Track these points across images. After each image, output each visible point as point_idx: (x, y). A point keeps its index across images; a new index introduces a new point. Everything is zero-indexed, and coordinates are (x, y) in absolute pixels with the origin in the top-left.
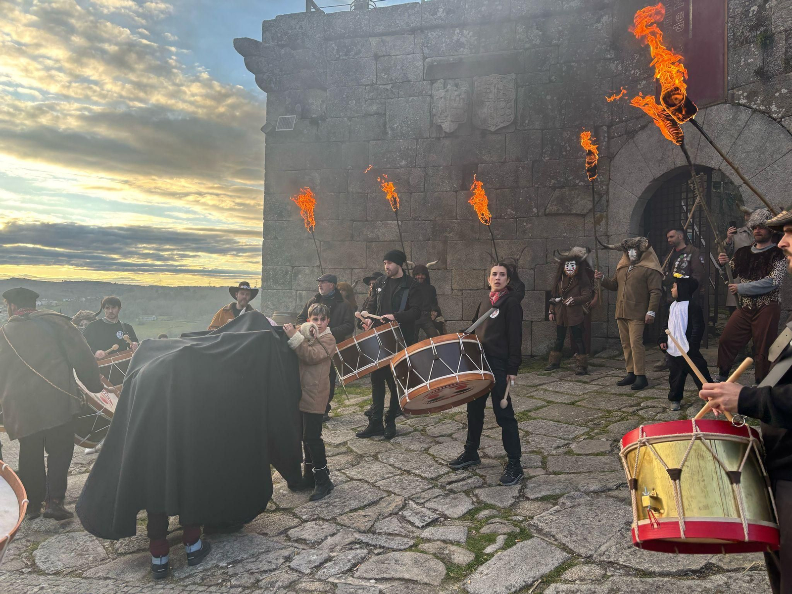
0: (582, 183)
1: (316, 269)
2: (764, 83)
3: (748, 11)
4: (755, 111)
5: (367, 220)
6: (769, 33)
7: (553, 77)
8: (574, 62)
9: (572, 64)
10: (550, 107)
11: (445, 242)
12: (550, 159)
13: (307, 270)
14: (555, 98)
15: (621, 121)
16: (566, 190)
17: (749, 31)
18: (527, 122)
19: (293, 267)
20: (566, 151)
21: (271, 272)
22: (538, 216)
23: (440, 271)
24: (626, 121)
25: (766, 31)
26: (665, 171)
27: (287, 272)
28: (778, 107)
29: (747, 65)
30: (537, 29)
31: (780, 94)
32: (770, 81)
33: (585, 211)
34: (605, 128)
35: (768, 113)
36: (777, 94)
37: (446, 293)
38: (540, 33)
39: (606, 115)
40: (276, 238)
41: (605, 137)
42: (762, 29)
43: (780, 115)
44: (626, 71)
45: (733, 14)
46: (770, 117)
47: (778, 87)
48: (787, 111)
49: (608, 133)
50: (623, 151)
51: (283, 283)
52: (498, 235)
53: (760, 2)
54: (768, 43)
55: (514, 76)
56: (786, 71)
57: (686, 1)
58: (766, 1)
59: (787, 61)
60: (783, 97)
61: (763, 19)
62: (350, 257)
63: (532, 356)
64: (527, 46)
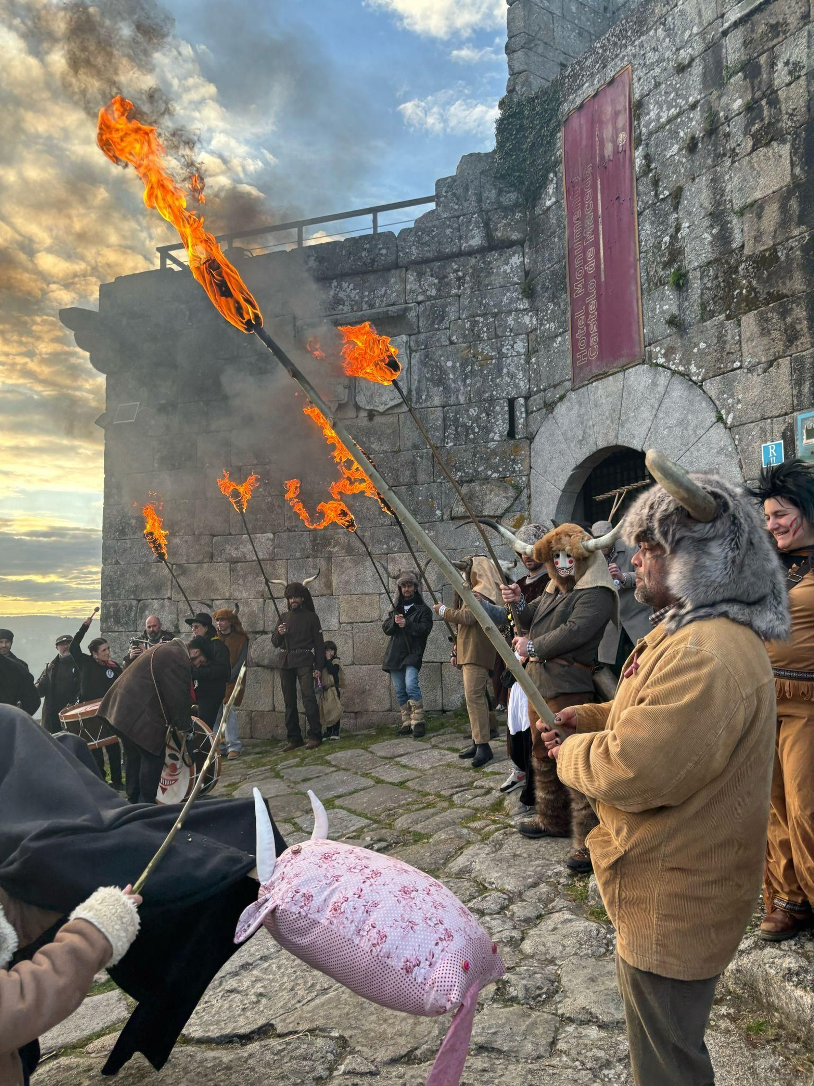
0: (495, 475)
1: (167, 602)
2: (682, 336)
3: (660, 243)
4: (674, 372)
5: (230, 534)
6: (683, 271)
7: (454, 338)
8: (479, 315)
9: (477, 319)
10: (451, 376)
11: (329, 559)
12: (455, 445)
13: (156, 604)
14: (458, 365)
15: (539, 391)
16: (476, 486)
17: (663, 269)
18: (424, 397)
19: (139, 601)
20: (474, 433)
21: (112, 609)
22: (442, 520)
23: (324, 598)
24: (545, 390)
25: (679, 269)
26: (588, 455)
27: (131, 608)
28: (699, 367)
29: (663, 312)
30: (432, 276)
31: (699, 349)
32: (687, 334)
33: (499, 512)
34: (522, 401)
35: (688, 375)
36: (695, 350)
37: (332, 628)
38: (436, 281)
39: (522, 384)
40: (117, 563)
41: (521, 413)
42: (676, 265)
43: (700, 378)
44: (542, 324)
45: (645, 249)
46: (691, 380)
47: (695, 340)
48: (707, 373)
49: (526, 406)
50: (542, 429)
51: (127, 623)
52: (395, 546)
53: (671, 231)
54: (681, 283)
55: (404, 338)
56: (703, 320)
57: (595, 232)
58: (678, 229)
59: (703, 306)
60: (702, 353)
61: (675, 254)
62: (210, 584)
63: (444, 711)
64: (420, 298)
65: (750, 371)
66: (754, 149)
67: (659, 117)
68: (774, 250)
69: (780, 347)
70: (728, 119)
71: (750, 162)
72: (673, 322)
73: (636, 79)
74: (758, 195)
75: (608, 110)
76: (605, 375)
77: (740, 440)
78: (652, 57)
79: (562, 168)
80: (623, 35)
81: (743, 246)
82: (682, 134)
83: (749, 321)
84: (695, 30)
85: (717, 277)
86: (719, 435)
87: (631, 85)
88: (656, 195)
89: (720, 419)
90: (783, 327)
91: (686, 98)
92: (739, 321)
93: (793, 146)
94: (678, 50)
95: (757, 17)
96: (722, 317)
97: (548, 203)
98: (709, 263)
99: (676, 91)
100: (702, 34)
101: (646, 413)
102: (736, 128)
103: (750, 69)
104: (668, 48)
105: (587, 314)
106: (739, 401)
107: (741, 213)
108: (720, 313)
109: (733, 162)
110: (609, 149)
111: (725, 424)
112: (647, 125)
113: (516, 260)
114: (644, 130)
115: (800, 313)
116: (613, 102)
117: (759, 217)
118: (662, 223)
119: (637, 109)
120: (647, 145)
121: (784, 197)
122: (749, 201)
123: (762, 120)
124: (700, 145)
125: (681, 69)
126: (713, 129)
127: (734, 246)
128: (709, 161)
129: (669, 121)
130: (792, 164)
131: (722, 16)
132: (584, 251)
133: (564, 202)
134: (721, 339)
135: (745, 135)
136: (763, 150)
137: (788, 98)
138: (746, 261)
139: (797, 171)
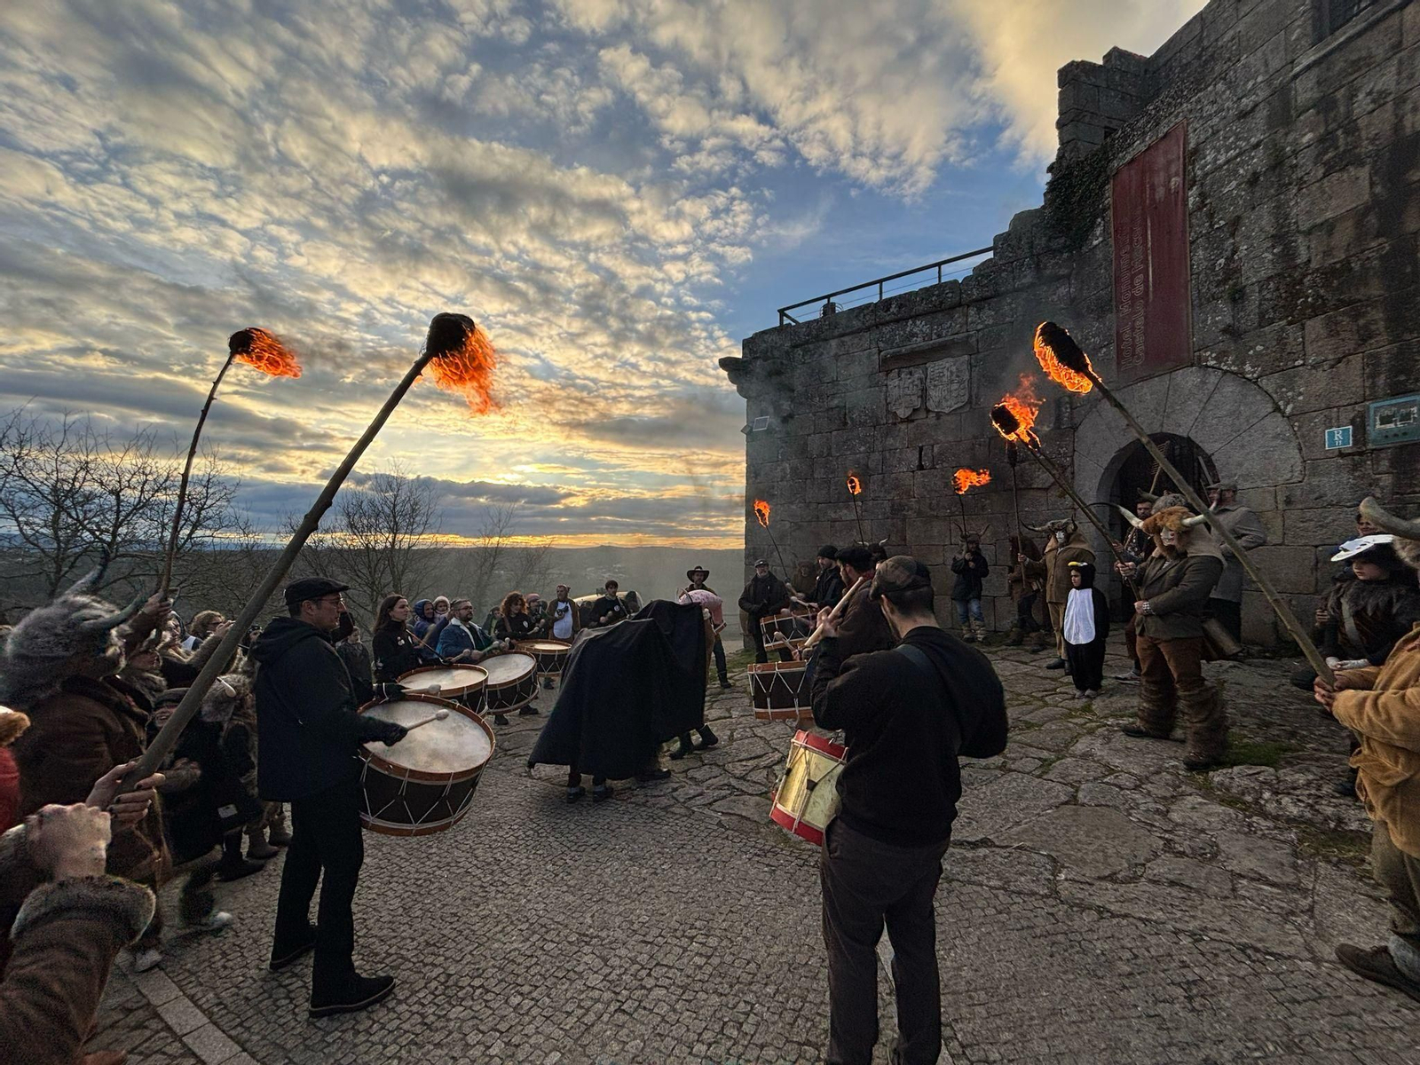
2: (1235, 342)
3: (1214, 264)
4: (1225, 372)
6: (1239, 287)
17: (1217, 287)
25: (1235, 284)
26: (1131, 440)
28: (1254, 367)
29: (1215, 323)
30: (989, 309)
31: (1255, 351)
32: (1243, 339)
33: (1047, 485)
35: (1242, 374)
36: (1251, 352)
38: (993, 313)
42: (1231, 282)
43: (1255, 375)
45: (1198, 270)
46: (1245, 378)
47: (1251, 344)
48: (1264, 370)
50: (1086, 421)
53: (1228, 253)
54: (1238, 297)
55: (966, 357)
56: (1261, 326)
57: (1145, 261)
58: (1234, 252)
59: (1262, 315)
60: (1259, 355)
61: (1231, 272)
64: (980, 327)
65: (1314, 367)
66: (1325, 176)
67: (1216, 159)
68: (1346, 263)
69: (1351, 345)
70: (1295, 153)
71: (1320, 187)
72: (1227, 330)
73: (1191, 131)
74: (1329, 215)
75: (1161, 161)
76: (1151, 377)
77: (1299, 427)
78: (1210, 109)
79: (1110, 213)
80: (1179, 95)
81: (1309, 261)
82: (1241, 171)
83: (1315, 326)
84: (1260, 79)
85: (1278, 289)
86: (1277, 424)
87: (1186, 135)
88: (1211, 226)
89: (1277, 409)
90: (1355, 328)
91: (1247, 140)
92: (1303, 325)
93: (1373, 168)
94: (1240, 99)
95: (1336, 56)
96: (1283, 323)
97: (1095, 242)
98: (1270, 278)
99: (1236, 135)
100: (1268, 82)
101: (1195, 407)
102: (1305, 160)
103: (1325, 105)
104: (1228, 99)
105: (1133, 329)
106: (1300, 394)
107: (1309, 233)
108: (1280, 319)
109: (1300, 189)
110: (1160, 193)
111: (1283, 413)
112: (1202, 168)
113: (1063, 290)
114: (1199, 172)
115: (1377, 315)
116: (1166, 153)
117: (1330, 233)
118: (1217, 248)
119: (1193, 155)
120: (1202, 184)
121: (1360, 216)
122: (1319, 221)
123: (1337, 148)
124: (1263, 177)
125: (1243, 115)
126: (1278, 162)
127: (1299, 261)
128: (1272, 191)
129: (1228, 162)
130: (1372, 184)
131: (1292, 62)
132: (1132, 278)
133: (1111, 241)
134: (1281, 341)
135: (1315, 164)
136: (1335, 176)
137: (1369, 125)
138: (1311, 275)
139: (1378, 189)
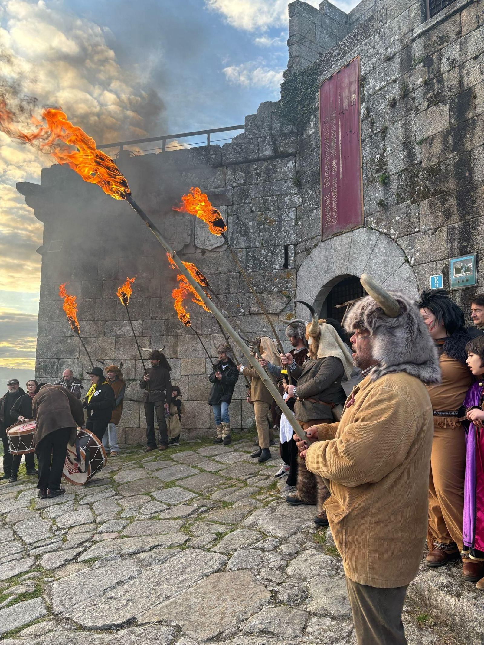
0: (276, 289)
1: (76, 361)
2: (386, 212)
3: (374, 158)
4: (381, 233)
5: (116, 320)
6: (387, 175)
7: (254, 208)
8: (269, 196)
9: (267, 198)
10: (251, 231)
11: (176, 337)
12: (253, 271)
13: (70, 362)
14: (255, 224)
15: (302, 241)
16: (265, 295)
17: (376, 173)
18: (235, 243)
19: (59, 359)
20: (264, 264)
21: (42, 364)
22: (244, 315)
23: (173, 360)
24: (306, 241)
25: (385, 173)
26: (330, 279)
27: (54, 363)
28: (395, 230)
29: (375, 198)
30: (242, 172)
31: (395, 220)
32: (389, 211)
33: (278, 311)
34: (292, 246)
35: (389, 235)
36: (393, 221)
37: (177, 378)
38: (244, 175)
39: (292, 237)
40: (47, 336)
41: (292, 254)
42: (383, 171)
43: (396, 237)
44: (305, 203)
45: (366, 161)
46: (390, 238)
47: (393, 215)
48: (400, 234)
49: (295, 250)
50: (304, 263)
51: (51, 373)
52: (216, 330)
53: (381, 151)
54: (386, 181)
55: (224, 207)
56: (398, 203)
57: (337, 150)
58: (384, 151)
59: (398, 195)
60: (397, 222)
61: (383, 165)
62: (103, 350)
63: (242, 429)
64: (234, 184)
65: (424, 233)
66: (428, 107)
67: (375, 86)
68: (438, 165)
69: (441, 220)
70: (414, 89)
71: (426, 114)
72: (381, 204)
73: (362, 64)
74: (430, 133)
75: (346, 81)
76: (341, 233)
77: (418, 273)
78: (372, 52)
79: (318, 112)
80: (355, 38)
81: (421, 162)
82: (388, 97)
83: (424, 205)
84: (397, 37)
85: (406, 179)
86: (406, 270)
87: (359, 67)
88: (372, 131)
89: (407, 261)
90: (443, 209)
91: (390, 76)
92: (418, 205)
93: (451, 106)
94: (387, 48)
95: (432, 32)
96: (409, 202)
97: (310, 132)
98: (402, 171)
99: (385, 71)
100: (401, 40)
101: (364, 257)
102: (418, 94)
103: (427, 61)
104: (381, 47)
105: (331, 197)
106: (418, 251)
107: (420, 143)
108: (408, 200)
109: (416, 114)
110: (346, 103)
111: (410, 264)
112: (368, 90)
113: (291, 164)
114: (366, 93)
115: (453, 201)
116: (349, 76)
117: (431, 145)
118: (375, 147)
119: (362, 81)
120: (368, 102)
121: (445, 135)
122: (425, 136)
123: (434, 91)
124: (398, 103)
125: (388, 59)
126: (405, 94)
127: (416, 162)
128: (403, 113)
129: (381, 89)
130: (450, 117)
131: (412, 30)
132: (331, 161)
133: (319, 132)
134: (408, 215)
135: (423, 99)
136: (433, 108)
137: (448, 79)
138: (423, 171)
139: (453, 120)
